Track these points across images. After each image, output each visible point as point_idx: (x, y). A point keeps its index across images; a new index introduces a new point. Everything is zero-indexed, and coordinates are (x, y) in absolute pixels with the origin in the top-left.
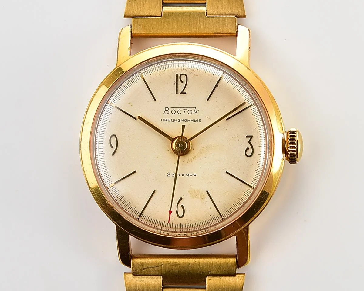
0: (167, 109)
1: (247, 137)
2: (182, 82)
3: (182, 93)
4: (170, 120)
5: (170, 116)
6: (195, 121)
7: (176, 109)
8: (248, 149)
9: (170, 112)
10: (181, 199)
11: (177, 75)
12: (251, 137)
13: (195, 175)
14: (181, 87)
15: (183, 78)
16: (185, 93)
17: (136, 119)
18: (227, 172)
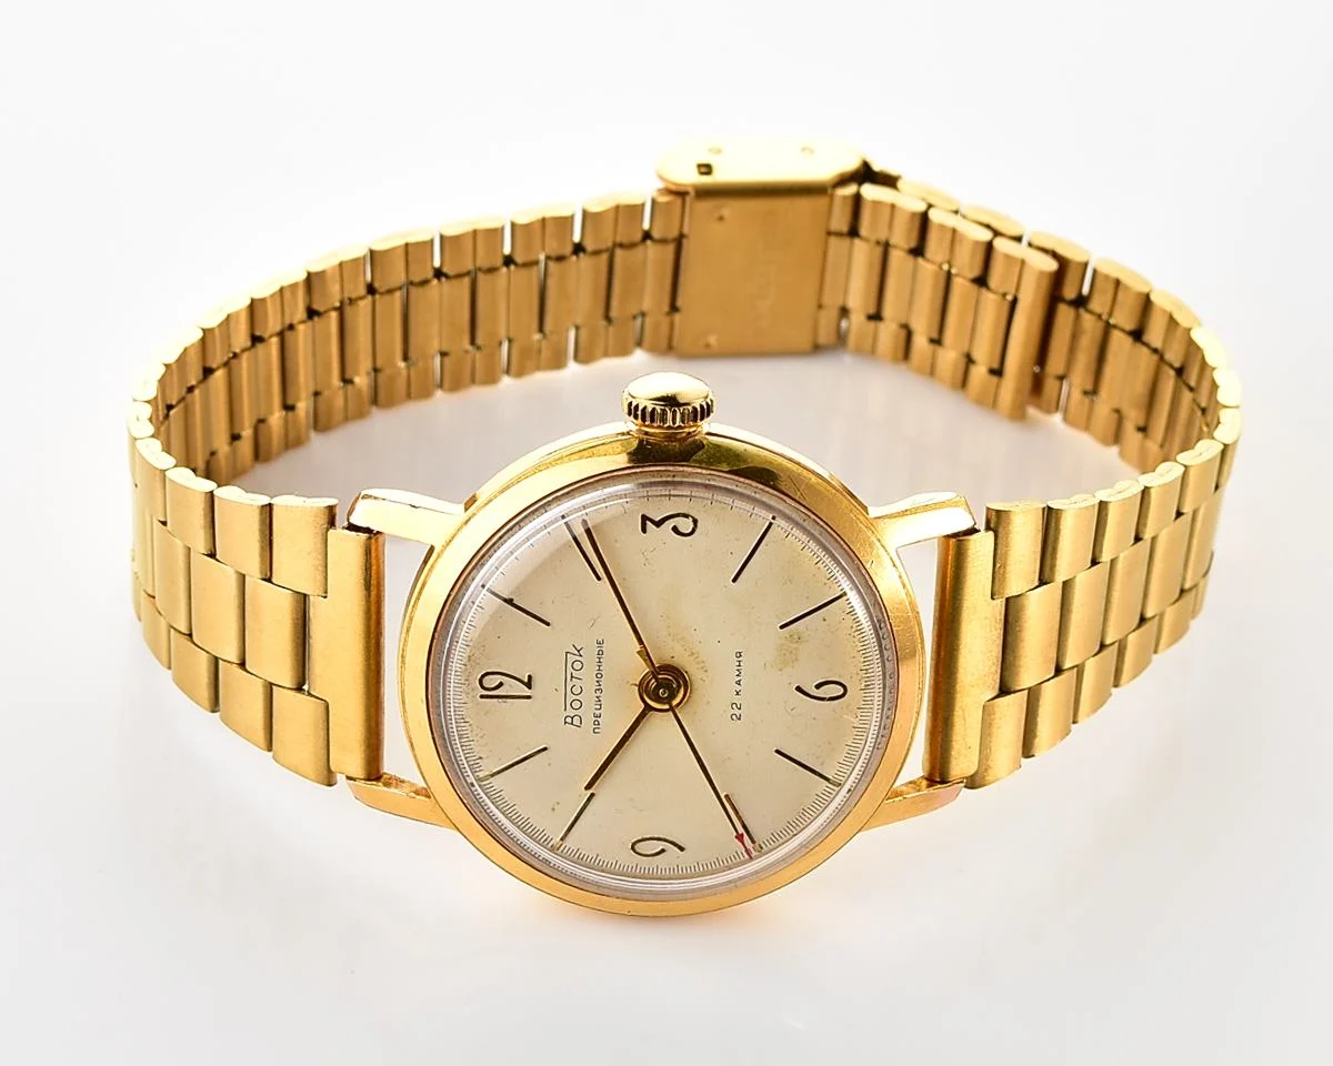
0: (569, 720)
1: (644, 530)
2: (501, 684)
3: (529, 685)
4: (598, 712)
5: (587, 714)
6: (600, 653)
7: (570, 697)
8: (675, 529)
9: (576, 712)
10: (799, 689)
11: (482, 697)
12: (645, 518)
13: (739, 655)
14: (513, 688)
15: (491, 681)
16: (530, 677)
17: (592, 795)
18: (734, 580)
